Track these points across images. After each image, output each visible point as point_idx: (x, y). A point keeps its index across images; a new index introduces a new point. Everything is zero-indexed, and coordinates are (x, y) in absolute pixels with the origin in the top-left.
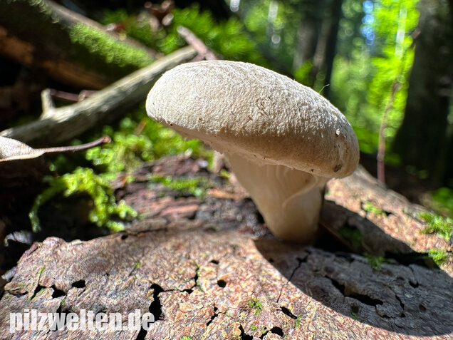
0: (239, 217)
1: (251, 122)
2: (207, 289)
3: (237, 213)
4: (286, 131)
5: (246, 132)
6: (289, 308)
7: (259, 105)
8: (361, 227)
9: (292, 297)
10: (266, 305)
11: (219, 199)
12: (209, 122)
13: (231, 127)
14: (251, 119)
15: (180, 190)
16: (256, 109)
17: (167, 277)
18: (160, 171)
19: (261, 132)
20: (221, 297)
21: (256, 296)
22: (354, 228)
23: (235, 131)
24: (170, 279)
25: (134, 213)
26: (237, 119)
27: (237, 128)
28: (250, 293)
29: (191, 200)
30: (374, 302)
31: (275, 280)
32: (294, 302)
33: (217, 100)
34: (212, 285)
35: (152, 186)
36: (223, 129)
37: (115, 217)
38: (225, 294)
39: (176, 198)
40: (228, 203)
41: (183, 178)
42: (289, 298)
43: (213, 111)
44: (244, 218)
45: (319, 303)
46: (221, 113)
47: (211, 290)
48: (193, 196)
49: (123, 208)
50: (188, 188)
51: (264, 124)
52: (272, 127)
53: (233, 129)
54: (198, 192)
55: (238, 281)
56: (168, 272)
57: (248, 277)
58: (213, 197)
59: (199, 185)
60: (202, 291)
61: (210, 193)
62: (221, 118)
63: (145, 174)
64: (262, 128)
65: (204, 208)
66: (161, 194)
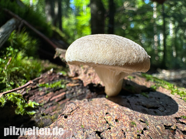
0: (84, 92)
1: (135, 59)
2: (114, 125)
3: (82, 91)
4: (143, 61)
5: (133, 63)
6: (142, 120)
7: (135, 52)
8: (131, 84)
9: (140, 116)
10: (136, 122)
11: (73, 87)
12: (120, 61)
13: (129, 62)
14: (134, 58)
15: (55, 88)
16: (134, 54)
17: (98, 126)
18: (42, 82)
19: (138, 62)
20: (121, 126)
21: (131, 120)
22: (129, 85)
23: (130, 64)
24: (100, 127)
25: (38, 104)
26: (130, 59)
27: (130, 62)
28: (129, 120)
29: (61, 91)
30: (157, 108)
31: (130, 112)
32: (141, 117)
33: (121, 53)
34: (114, 122)
35: (41, 89)
36: (126, 63)
37: (30, 109)
38: (121, 124)
39: (54, 92)
40: (77, 88)
41: (54, 82)
42: (139, 117)
43: (121, 57)
44: (85, 92)
45: (147, 115)
46: (124, 57)
47: (115, 125)
48: (61, 89)
49: (31, 103)
50: (58, 86)
51: (138, 59)
52: (140, 60)
53: (129, 63)
54: (63, 86)
55: (121, 117)
56: (97, 125)
57: (123, 115)
58: (69, 87)
59: (62, 83)
60: (113, 126)
61: (67, 85)
62: (125, 59)
63: (35, 85)
64: (138, 60)
65: (67, 92)
66: (46, 92)
